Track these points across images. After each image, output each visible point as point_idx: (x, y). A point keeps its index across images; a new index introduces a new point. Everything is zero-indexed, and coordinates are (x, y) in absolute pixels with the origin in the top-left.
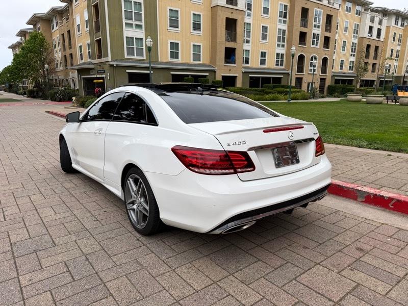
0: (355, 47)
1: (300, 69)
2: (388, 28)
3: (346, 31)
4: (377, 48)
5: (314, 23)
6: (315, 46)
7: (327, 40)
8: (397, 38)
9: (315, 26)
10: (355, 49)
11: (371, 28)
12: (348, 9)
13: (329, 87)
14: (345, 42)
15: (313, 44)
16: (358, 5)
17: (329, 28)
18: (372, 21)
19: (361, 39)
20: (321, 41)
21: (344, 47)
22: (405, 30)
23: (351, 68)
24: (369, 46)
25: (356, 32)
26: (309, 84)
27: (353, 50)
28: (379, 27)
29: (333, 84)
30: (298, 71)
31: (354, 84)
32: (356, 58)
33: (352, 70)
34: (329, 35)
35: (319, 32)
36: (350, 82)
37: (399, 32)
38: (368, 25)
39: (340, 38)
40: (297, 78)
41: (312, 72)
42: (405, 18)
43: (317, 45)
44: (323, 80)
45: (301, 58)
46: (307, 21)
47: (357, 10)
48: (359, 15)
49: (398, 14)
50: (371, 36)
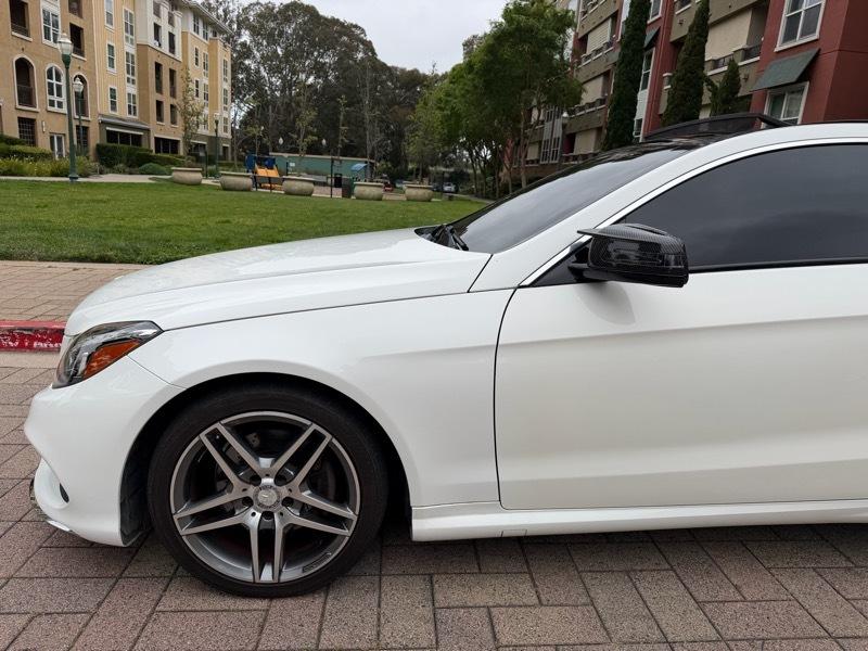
0: (133, 63)
1: (26, 96)
2: (184, 34)
3: (110, 21)
4: (172, 72)
6: (51, 43)
7: (76, 34)
8: (201, 59)
10: (133, 68)
11: (157, 28)
13: (99, 148)
14: (111, 47)
15: (47, 37)
17: (75, 5)
18: (157, 13)
19: (142, 48)
20: (63, 33)
21: (111, 60)
22: (212, 48)
23: (131, 110)
24: (158, 67)
25: (130, 29)
26: (52, 138)
27: (130, 70)
28: (170, 29)
29: (105, 142)
30: (21, 102)
31: (144, 145)
32: (139, 90)
33: (135, 114)
34: (78, 22)
35: (55, 9)
36: (137, 140)
37: (203, 51)
38: (152, 19)
39: (100, 36)
40: (21, 120)
41: (56, 109)
42: (208, 23)
43: (55, 41)
44: (83, 132)
45: (23, 68)
49: (196, 12)
50: (160, 45)
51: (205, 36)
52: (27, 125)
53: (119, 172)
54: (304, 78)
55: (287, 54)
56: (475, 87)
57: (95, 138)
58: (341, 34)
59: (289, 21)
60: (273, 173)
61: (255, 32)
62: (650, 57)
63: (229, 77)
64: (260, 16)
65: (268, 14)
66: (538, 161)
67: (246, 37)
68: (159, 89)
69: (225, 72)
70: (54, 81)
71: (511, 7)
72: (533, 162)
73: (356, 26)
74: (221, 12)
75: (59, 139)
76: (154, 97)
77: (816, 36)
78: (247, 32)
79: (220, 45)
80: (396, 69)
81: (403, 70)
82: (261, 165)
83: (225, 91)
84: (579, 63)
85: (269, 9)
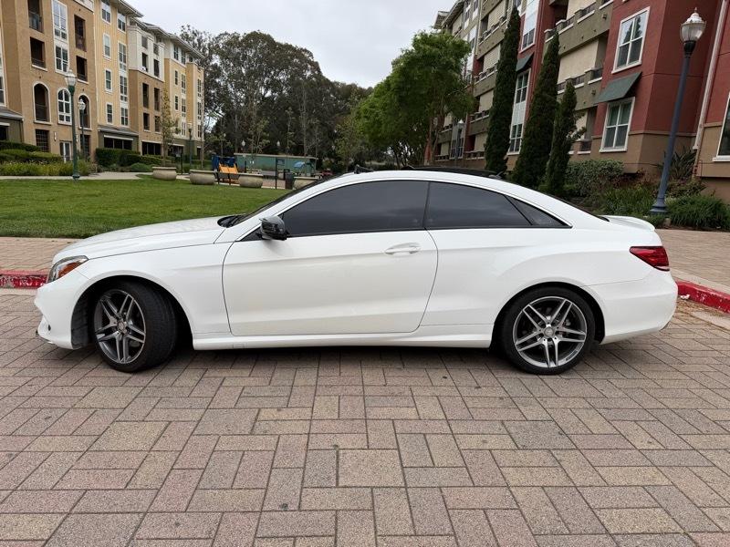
0: (125, 84)
1: (42, 113)
2: (166, 61)
3: (108, 53)
4: (157, 91)
5: (55, 27)
6: (61, 71)
7: (81, 64)
8: (180, 80)
9: (57, 33)
10: (126, 88)
11: (145, 56)
12: (106, 15)
13: (98, 152)
14: (108, 73)
15: (59, 67)
16: (119, 12)
17: (80, 42)
18: (145, 45)
19: (133, 72)
20: (71, 63)
21: (108, 82)
22: (188, 70)
23: (124, 121)
24: (145, 87)
25: (123, 58)
26: (61, 145)
27: (123, 90)
28: (155, 57)
29: (103, 147)
30: (38, 118)
31: (134, 149)
32: (130, 105)
33: (127, 124)
34: (82, 54)
35: (65, 45)
36: (128, 144)
37: (182, 72)
38: (141, 50)
39: (100, 65)
40: (37, 131)
41: (65, 122)
42: (185, 51)
43: (65, 70)
44: (85, 139)
45: (40, 92)
46: (41, 19)
47: (120, 21)
48: (124, 30)
49: (176, 43)
50: (147, 70)
51: (183, 61)
52: (43, 135)
53: (114, 170)
54: (263, 92)
55: (250, 73)
56: (392, 101)
57: (95, 144)
58: (292, 57)
59: (251, 47)
60: (233, 171)
61: (223, 56)
62: (527, 75)
63: (202, 93)
64: (229, 43)
65: (234, 41)
66: (448, 157)
67: (216, 60)
68: (146, 104)
69: (199, 88)
70: (64, 101)
71: (419, 37)
72: (444, 158)
73: (306, 51)
74: (196, 41)
75: (67, 145)
76: (142, 110)
77: (639, 62)
78: (218, 57)
79: (195, 68)
80: (338, 83)
81: (343, 85)
82: (224, 164)
83: (199, 104)
84: (478, 79)
85: (235, 37)
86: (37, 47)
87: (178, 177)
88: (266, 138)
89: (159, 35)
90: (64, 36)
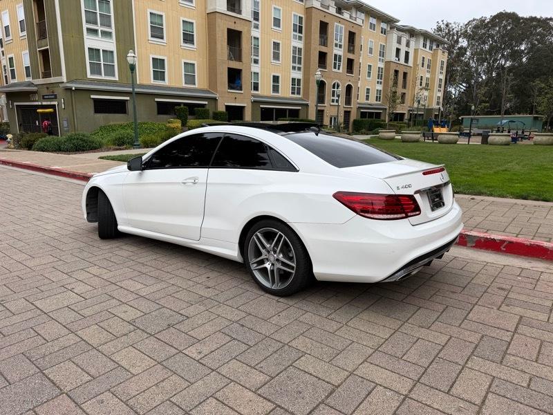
0: (382, 72)
1: (321, 99)
2: (416, 51)
3: (371, 52)
4: (405, 74)
5: (335, 42)
6: (336, 70)
7: (350, 63)
8: (426, 63)
9: (336, 45)
10: (382, 75)
11: (398, 50)
12: (372, 26)
13: (355, 121)
14: (370, 66)
15: (335, 68)
16: (382, 22)
17: (352, 48)
18: (399, 42)
19: (388, 63)
20: (344, 64)
21: (369, 73)
22: (434, 55)
23: (378, 99)
24: (396, 72)
25: (382, 54)
26: (331, 119)
27: (379, 76)
28: (406, 49)
29: (359, 118)
31: (382, 118)
32: (383, 88)
33: (380, 101)
34: (351, 56)
35: (341, 53)
36: (378, 115)
37: (428, 57)
38: (395, 46)
39: (365, 61)
40: (317, 111)
41: (335, 103)
42: (433, 40)
43: (339, 69)
44: (347, 113)
45: (321, 85)
46: (327, 39)
47: (382, 28)
48: (385, 34)
49: (426, 36)
50: (399, 60)
51: (431, 48)
52: (320, 113)
53: (362, 134)
54: (503, 63)
57: (353, 116)
58: (535, 27)
60: (444, 130)
63: (444, 71)
64: (474, 27)
65: (481, 24)
67: (463, 43)
68: (395, 85)
69: (442, 68)
70: (336, 90)
75: (335, 118)
76: (392, 90)
79: (440, 52)
82: (437, 126)
83: (441, 80)
85: (482, 21)
86: (322, 57)
87: (396, 137)
88: (485, 102)
89: (412, 33)
90: (340, 46)
